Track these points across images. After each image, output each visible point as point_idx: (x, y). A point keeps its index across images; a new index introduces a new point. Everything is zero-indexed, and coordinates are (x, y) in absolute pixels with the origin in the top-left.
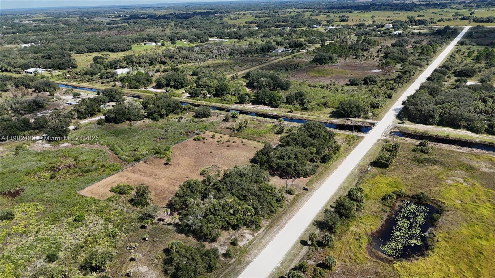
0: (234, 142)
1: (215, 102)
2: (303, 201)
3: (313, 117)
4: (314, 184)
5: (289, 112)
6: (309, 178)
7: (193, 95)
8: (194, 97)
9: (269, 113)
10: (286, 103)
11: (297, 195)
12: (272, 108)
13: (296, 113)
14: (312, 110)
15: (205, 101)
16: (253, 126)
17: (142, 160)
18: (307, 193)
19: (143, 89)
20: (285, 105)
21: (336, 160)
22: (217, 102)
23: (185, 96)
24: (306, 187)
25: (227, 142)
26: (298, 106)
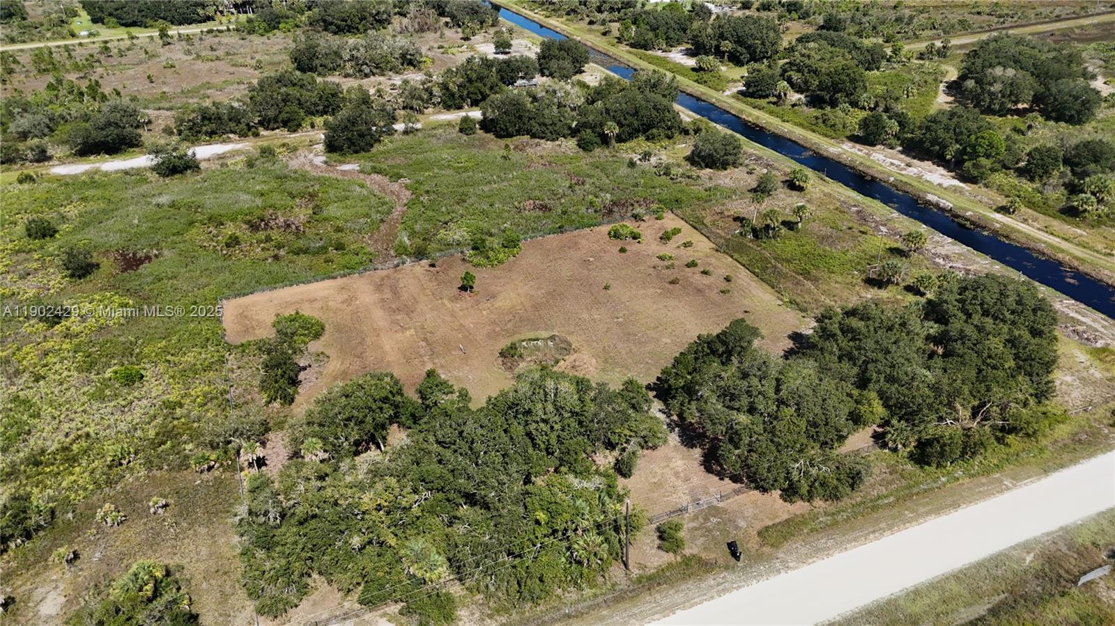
0: (705, 273)
1: (796, 124)
2: (678, 598)
3: (1079, 252)
4: (796, 544)
5: (1003, 210)
6: (800, 507)
7: (754, 91)
8: (752, 95)
9: (930, 197)
10: (1021, 172)
11: (687, 561)
12: (956, 183)
13: (1025, 221)
14: (1099, 222)
15: (771, 113)
16: (826, 231)
17: (427, 258)
18: (727, 568)
19: (659, 53)
20: (1011, 180)
21: (987, 472)
22: (801, 125)
23: (735, 90)
24: (750, 544)
25: (688, 266)
26: (1056, 195)
